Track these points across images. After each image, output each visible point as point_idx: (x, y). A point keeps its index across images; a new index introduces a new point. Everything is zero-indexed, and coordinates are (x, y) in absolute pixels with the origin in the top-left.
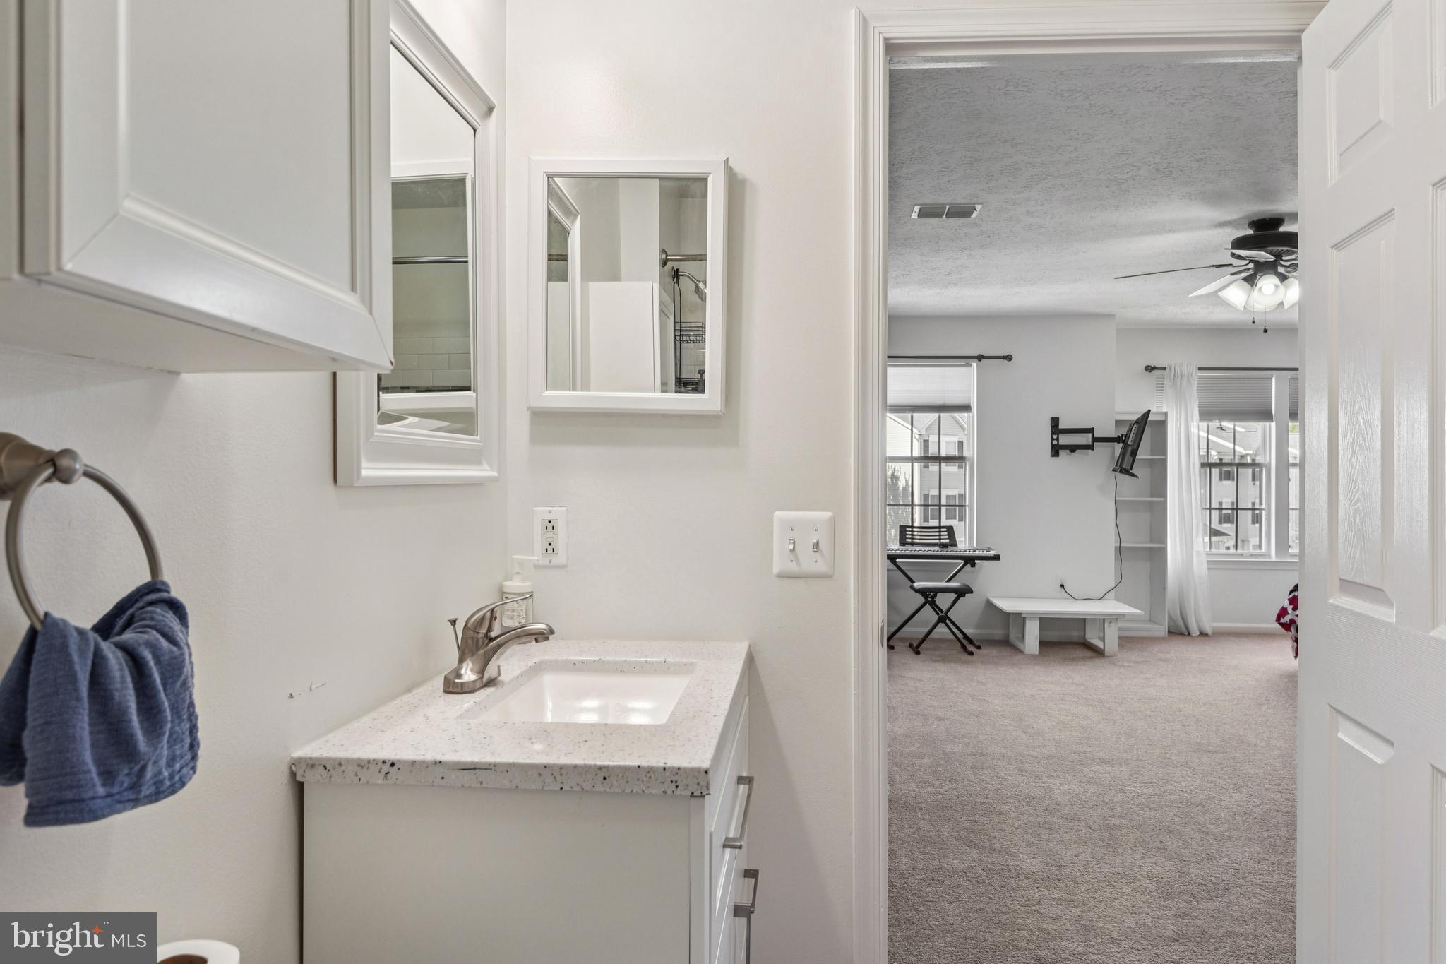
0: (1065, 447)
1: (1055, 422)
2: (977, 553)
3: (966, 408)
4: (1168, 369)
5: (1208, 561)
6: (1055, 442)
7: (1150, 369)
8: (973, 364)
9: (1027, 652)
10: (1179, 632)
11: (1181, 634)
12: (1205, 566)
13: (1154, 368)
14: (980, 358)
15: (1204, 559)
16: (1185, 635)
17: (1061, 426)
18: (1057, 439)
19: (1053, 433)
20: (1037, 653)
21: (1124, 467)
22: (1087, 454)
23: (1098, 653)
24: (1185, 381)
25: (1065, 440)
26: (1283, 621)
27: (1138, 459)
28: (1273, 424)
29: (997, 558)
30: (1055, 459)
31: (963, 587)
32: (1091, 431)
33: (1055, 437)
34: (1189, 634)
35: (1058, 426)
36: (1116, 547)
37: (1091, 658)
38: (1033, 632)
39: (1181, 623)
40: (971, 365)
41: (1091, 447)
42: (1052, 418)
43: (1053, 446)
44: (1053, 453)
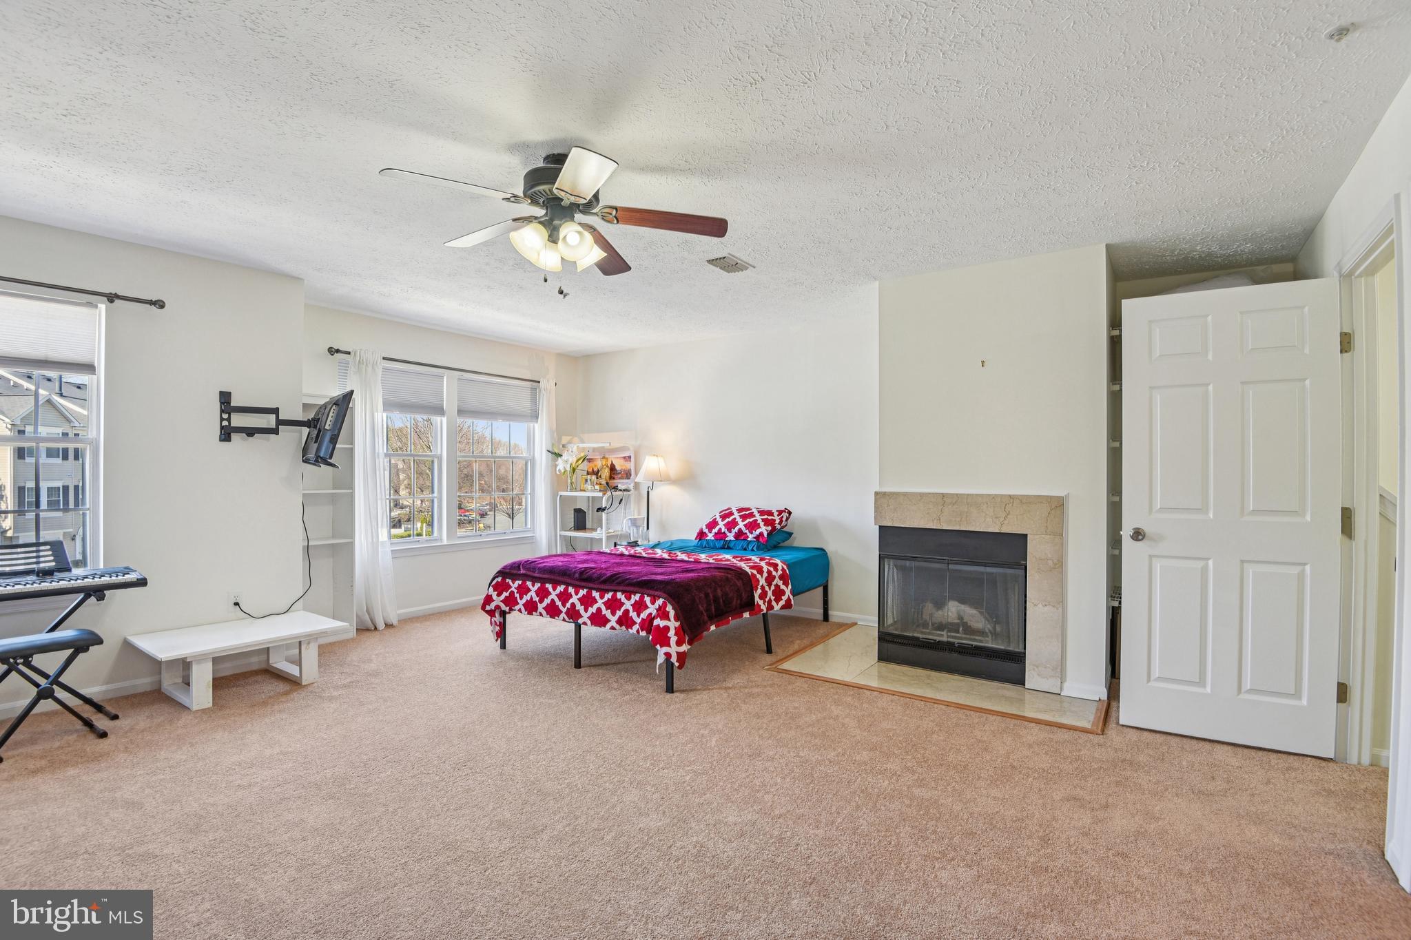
0: (239, 430)
1: (225, 397)
2: (106, 580)
3: (89, 368)
4: (352, 354)
5: (392, 551)
6: (225, 423)
7: (332, 351)
8: (99, 305)
9: (195, 707)
10: (366, 628)
11: (368, 630)
12: (389, 555)
13: (338, 351)
14: (111, 298)
15: (388, 549)
16: (371, 630)
17: (235, 402)
18: (229, 420)
19: (222, 411)
20: (210, 705)
21: (322, 456)
22: (268, 440)
23: (294, 683)
24: (370, 369)
25: (238, 420)
26: (488, 608)
27: (338, 448)
28: (445, 420)
29: (142, 582)
30: (226, 444)
31: (85, 636)
32: (275, 411)
33: (225, 416)
34: (376, 628)
35: (229, 403)
36: (304, 547)
37: (286, 693)
38: (202, 677)
39: (367, 618)
40: (96, 307)
41: (275, 431)
42: (221, 392)
43: (222, 428)
44: (223, 437)
